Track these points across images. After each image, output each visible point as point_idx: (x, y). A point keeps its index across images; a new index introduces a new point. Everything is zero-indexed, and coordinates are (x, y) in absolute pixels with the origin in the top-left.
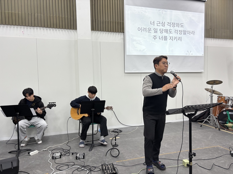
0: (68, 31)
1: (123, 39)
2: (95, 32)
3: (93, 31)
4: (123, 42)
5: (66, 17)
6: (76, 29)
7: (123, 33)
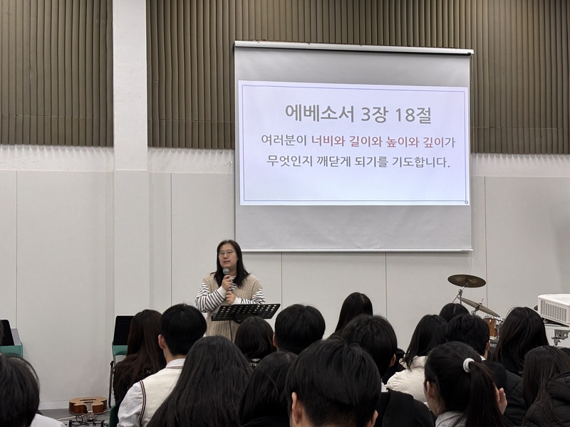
0: (92, 151)
1: (232, 166)
2: (160, 149)
3: (153, 149)
4: (232, 173)
5: (89, 118)
6: (112, 145)
7: (233, 151)
